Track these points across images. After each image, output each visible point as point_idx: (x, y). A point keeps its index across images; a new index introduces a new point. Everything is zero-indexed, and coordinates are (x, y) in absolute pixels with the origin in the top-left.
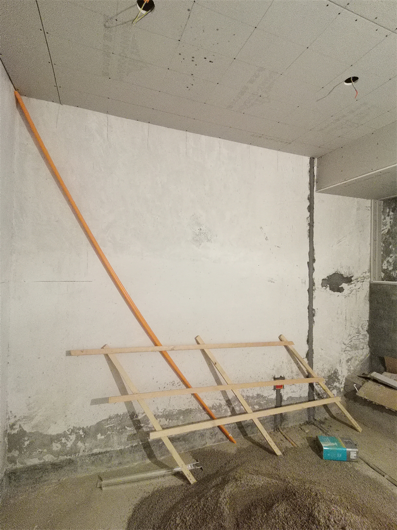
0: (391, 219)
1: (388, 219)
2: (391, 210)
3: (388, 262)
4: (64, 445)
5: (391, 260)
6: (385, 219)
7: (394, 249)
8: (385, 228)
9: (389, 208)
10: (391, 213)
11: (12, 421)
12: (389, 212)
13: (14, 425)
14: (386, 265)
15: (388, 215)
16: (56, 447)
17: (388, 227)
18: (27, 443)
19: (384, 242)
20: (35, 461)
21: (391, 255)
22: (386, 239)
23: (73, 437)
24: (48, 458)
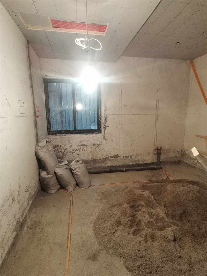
4: (194, 161)
11: (184, 149)
13: (184, 150)
16: (192, 161)
18: (187, 156)
20: (187, 162)
23: (196, 160)
24: (190, 163)
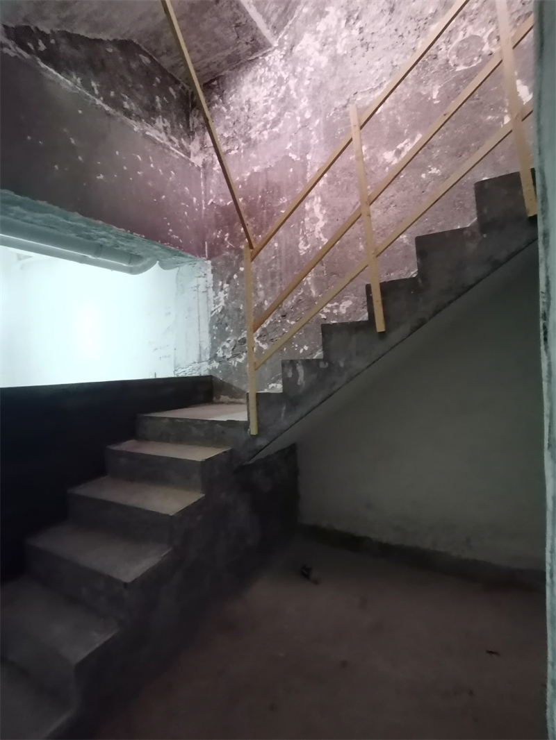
0: (225, 293)
1: (221, 295)
2: (225, 281)
3: (224, 348)
5: (227, 345)
6: (217, 295)
7: (232, 331)
8: (217, 306)
9: (222, 280)
10: (226, 286)
12: (222, 285)
14: (222, 352)
15: (222, 289)
17: (222, 304)
19: (217, 325)
21: (228, 339)
22: (219, 320)
